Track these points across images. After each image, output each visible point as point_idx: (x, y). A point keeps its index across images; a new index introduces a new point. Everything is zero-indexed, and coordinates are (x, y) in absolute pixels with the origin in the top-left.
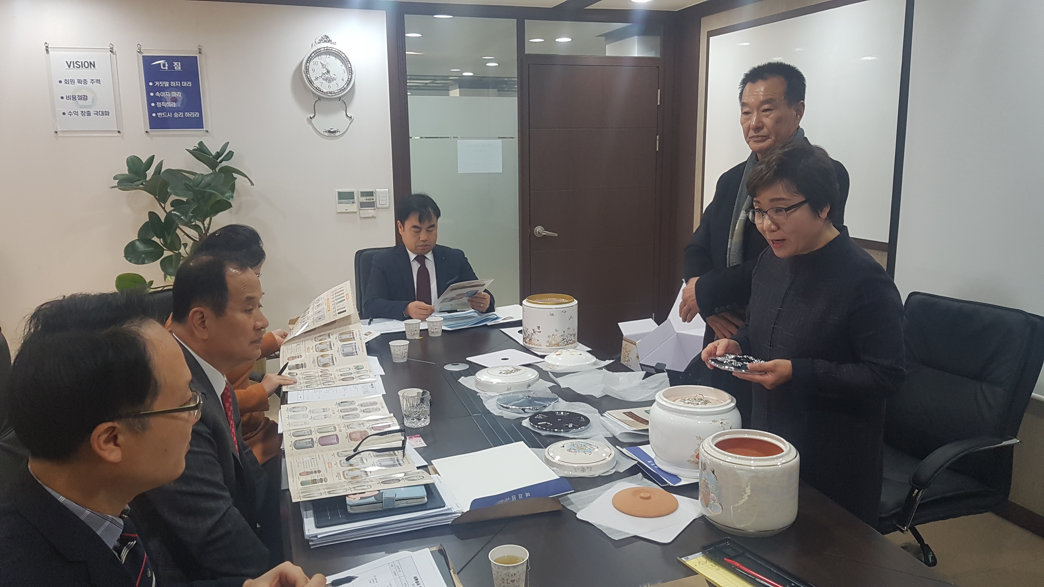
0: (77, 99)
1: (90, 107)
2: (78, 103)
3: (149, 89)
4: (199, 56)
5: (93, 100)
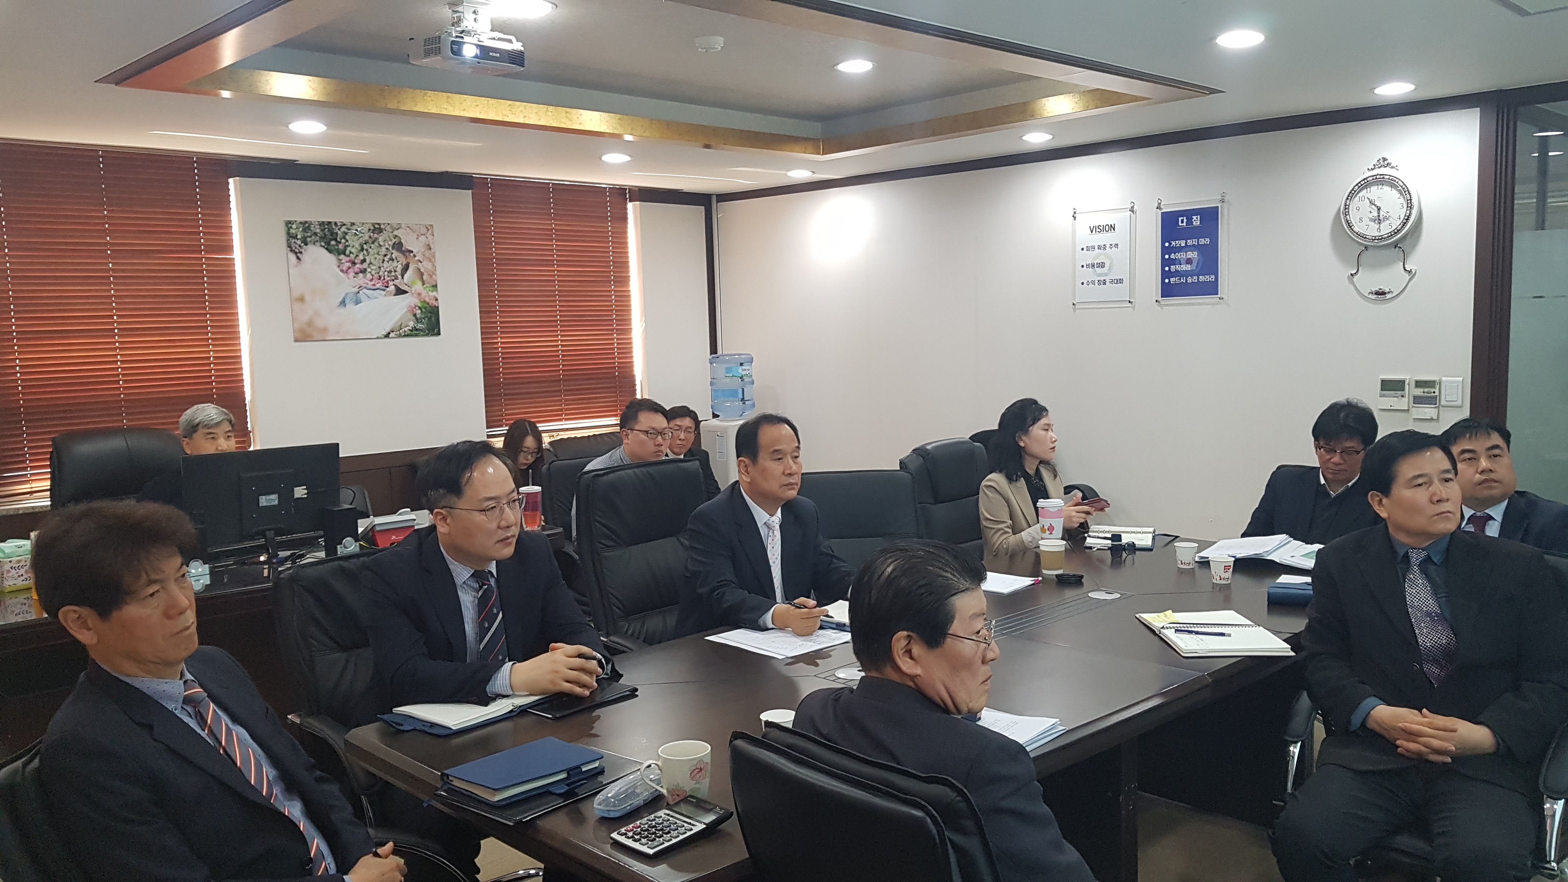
0: (1096, 267)
1: (1106, 275)
2: (1095, 271)
3: (1165, 251)
4: (1221, 206)
5: (1110, 267)
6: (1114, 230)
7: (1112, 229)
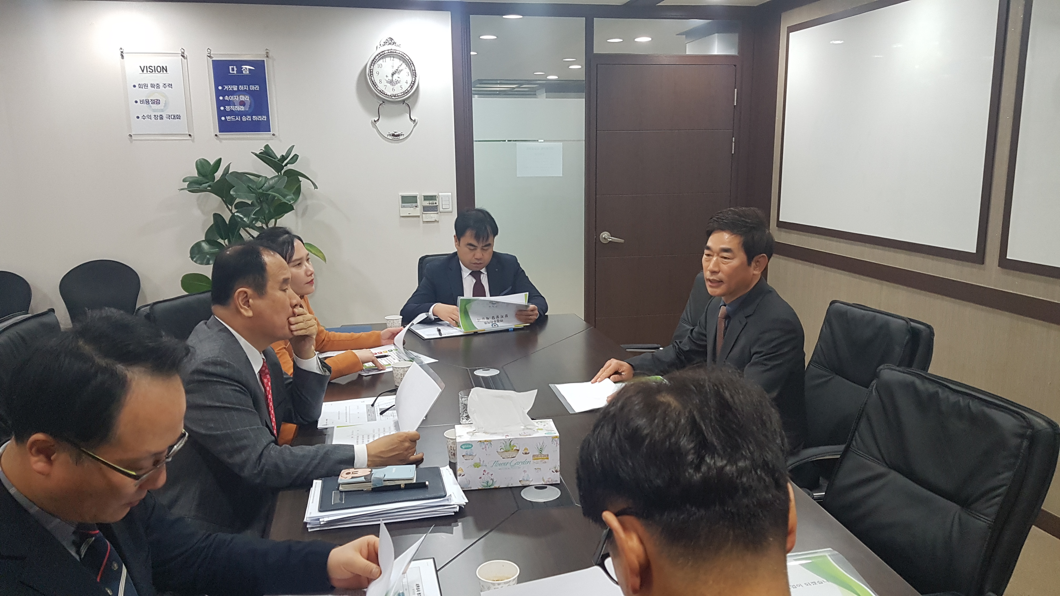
0: (150, 103)
1: (162, 111)
2: (151, 106)
3: (218, 93)
4: (266, 60)
5: (165, 104)
6: (166, 71)
7: (164, 71)
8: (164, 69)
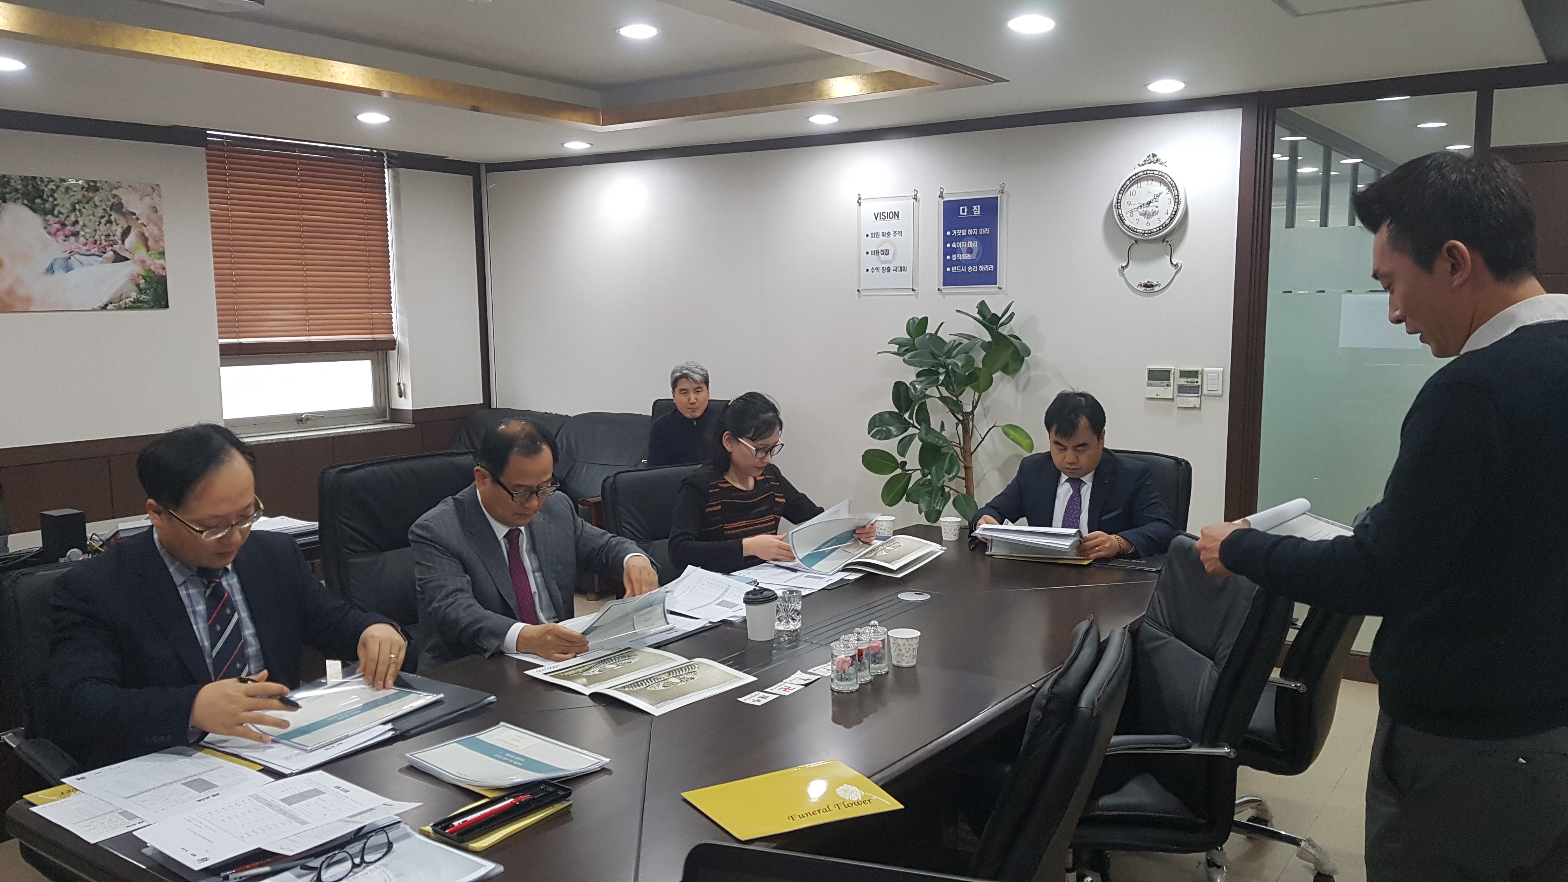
0: (880, 254)
1: (890, 262)
2: (880, 258)
3: (947, 239)
4: (1000, 196)
5: (894, 254)
6: (898, 217)
8: (896, 215)
